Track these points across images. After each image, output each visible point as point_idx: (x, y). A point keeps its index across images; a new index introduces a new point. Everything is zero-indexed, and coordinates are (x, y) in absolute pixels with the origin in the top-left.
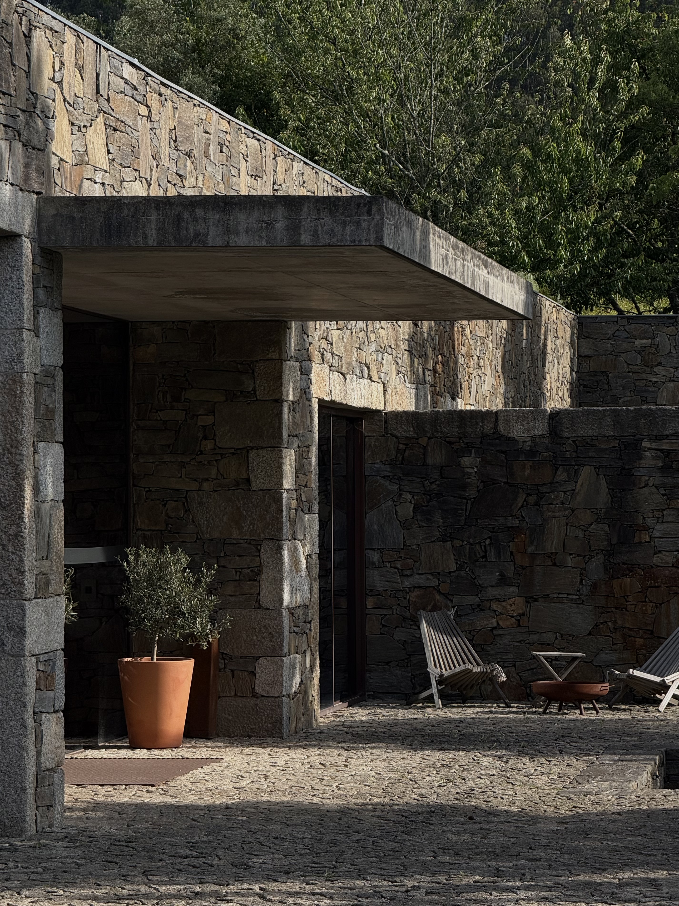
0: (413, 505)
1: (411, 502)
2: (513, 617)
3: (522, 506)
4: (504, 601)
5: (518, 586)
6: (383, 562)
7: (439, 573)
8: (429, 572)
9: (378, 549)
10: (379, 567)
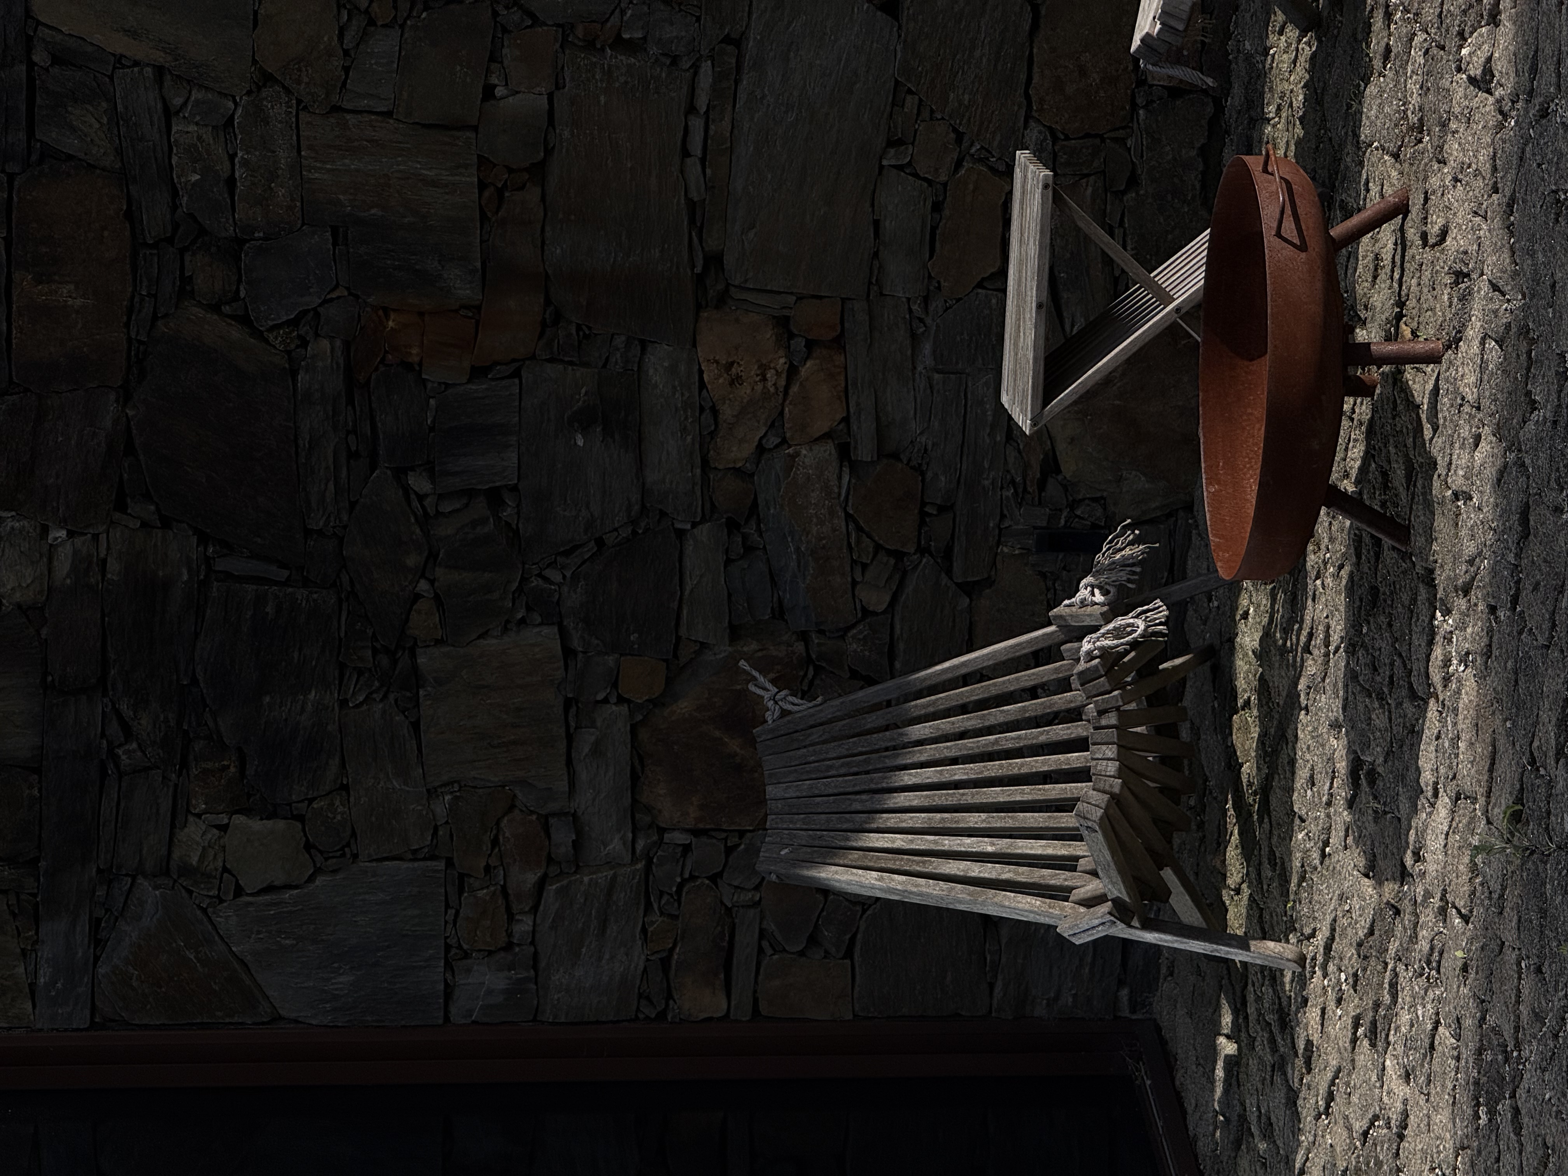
0: (239, 819)
1: (223, 828)
2: (792, 371)
3: (244, 320)
4: (715, 412)
5: (644, 344)
6: (509, 946)
7: (568, 704)
8: (562, 746)
9: (448, 966)
10: (535, 967)
